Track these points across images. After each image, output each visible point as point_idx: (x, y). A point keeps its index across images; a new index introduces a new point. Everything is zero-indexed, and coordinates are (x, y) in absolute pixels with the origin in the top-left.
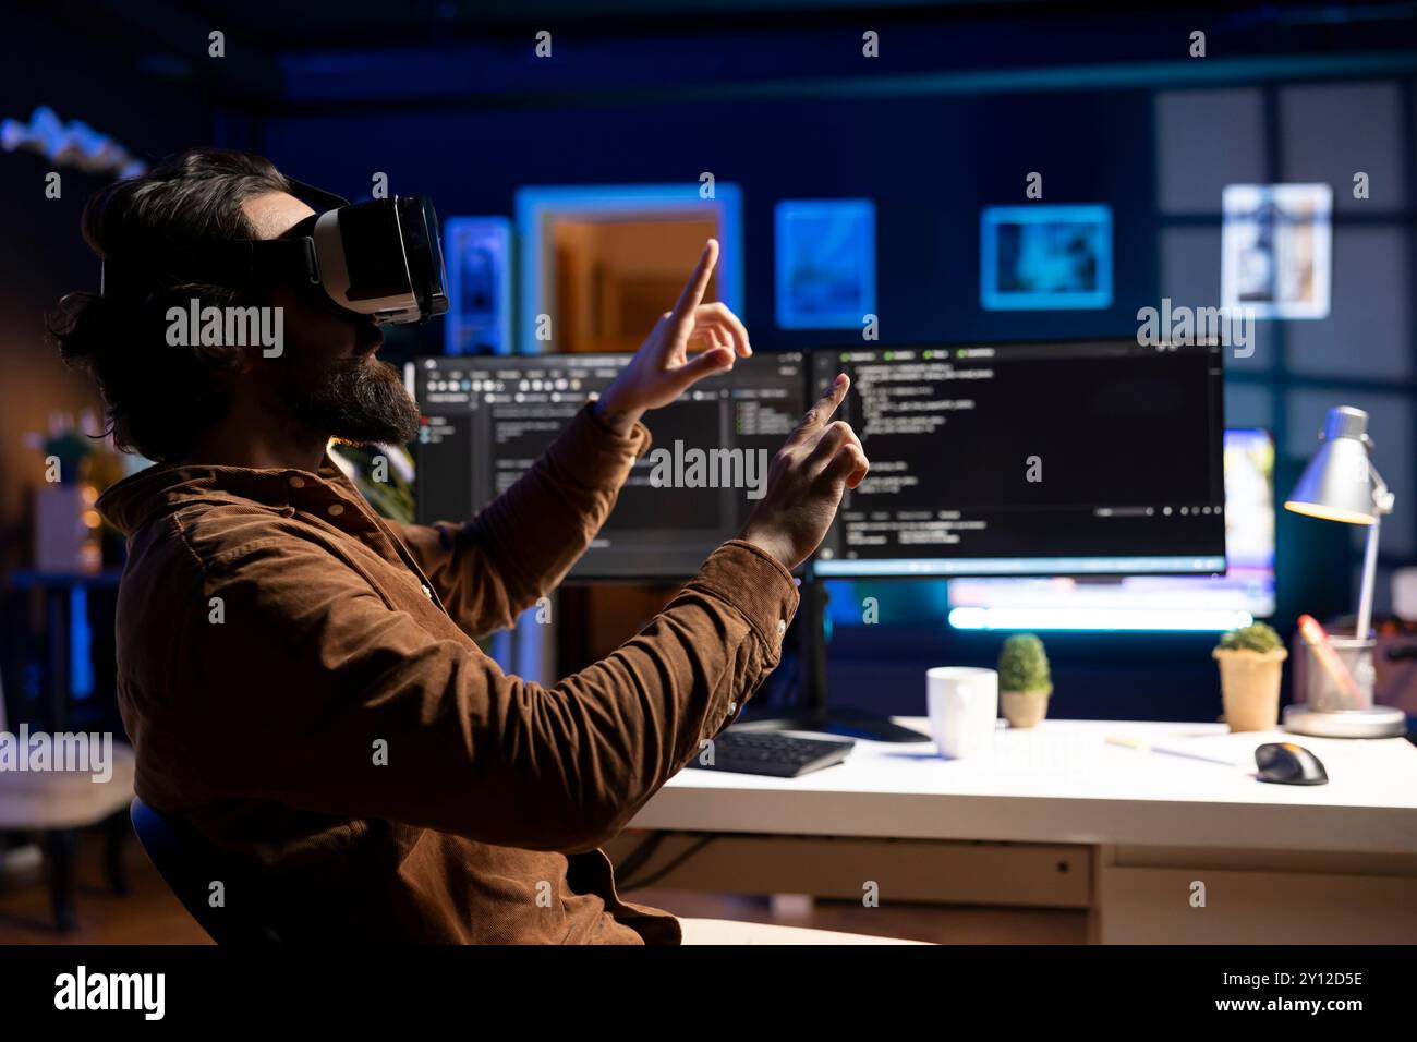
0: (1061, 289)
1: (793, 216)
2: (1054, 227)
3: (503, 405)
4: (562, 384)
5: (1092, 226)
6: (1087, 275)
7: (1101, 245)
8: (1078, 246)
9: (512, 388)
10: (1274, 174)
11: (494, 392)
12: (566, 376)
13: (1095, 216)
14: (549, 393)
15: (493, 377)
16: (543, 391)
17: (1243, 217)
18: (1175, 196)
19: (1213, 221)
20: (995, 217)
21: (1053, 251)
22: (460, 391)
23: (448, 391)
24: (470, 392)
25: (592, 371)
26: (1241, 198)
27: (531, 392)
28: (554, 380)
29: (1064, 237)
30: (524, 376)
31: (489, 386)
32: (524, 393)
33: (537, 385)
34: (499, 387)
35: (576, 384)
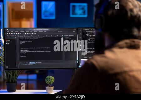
0: (81, 14)
1: (44, 3)
6: (84, 12)
7: (86, 9)
8: (83, 9)
9: (23, 34)
12: (33, 32)
13: (85, 5)
14: (30, 35)
15: (19, 32)
20: (72, 4)
21: (80, 9)
25: (38, 31)
29: (81, 7)
31: (19, 34)
32: (25, 35)
33: (28, 34)
34: (21, 34)
35: (35, 34)
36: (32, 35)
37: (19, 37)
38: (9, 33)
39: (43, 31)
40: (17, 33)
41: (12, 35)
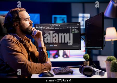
2: (60, 17)
3: (45, 30)
4: (51, 27)
5: (64, 18)
7: (65, 20)
8: (63, 20)
9: (46, 27)
10: (84, 12)
11: (44, 28)
12: (52, 26)
13: (65, 16)
14: (50, 28)
15: (44, 26)
16: (49, 28)
17: (81, 17)
18: (73, 14)
19: (78, 17)
21: (60, 20)
22: (40, 28)
23: (38, 28)
24: (41, 28)
25: (55, 25)
26: (80, 15)
27: (48, 28)
28: (51, 26)
29: (61, 19)
30: (47, 26)
31: (43, 27)
32: (47, 28)
33: (49, 27)
34: (44, 27)
35: (53, 27)
36: (51, 28)
37: (44, 30)
38: (37, 27)
39: (58, 25)
40: (42, 27)
41: (39, 28)
